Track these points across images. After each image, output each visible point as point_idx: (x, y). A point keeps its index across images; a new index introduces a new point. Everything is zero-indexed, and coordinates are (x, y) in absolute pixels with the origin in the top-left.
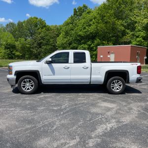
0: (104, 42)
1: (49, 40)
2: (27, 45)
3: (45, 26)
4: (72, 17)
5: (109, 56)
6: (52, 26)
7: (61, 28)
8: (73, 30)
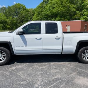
0: (62, 19)
1: (28, 18)
2: (14, 21)
3: (25, 9)
4: (42, 3)
5: (66, 28)
6: (30, 9)
7: (35, 10)
8: (43, 11)
